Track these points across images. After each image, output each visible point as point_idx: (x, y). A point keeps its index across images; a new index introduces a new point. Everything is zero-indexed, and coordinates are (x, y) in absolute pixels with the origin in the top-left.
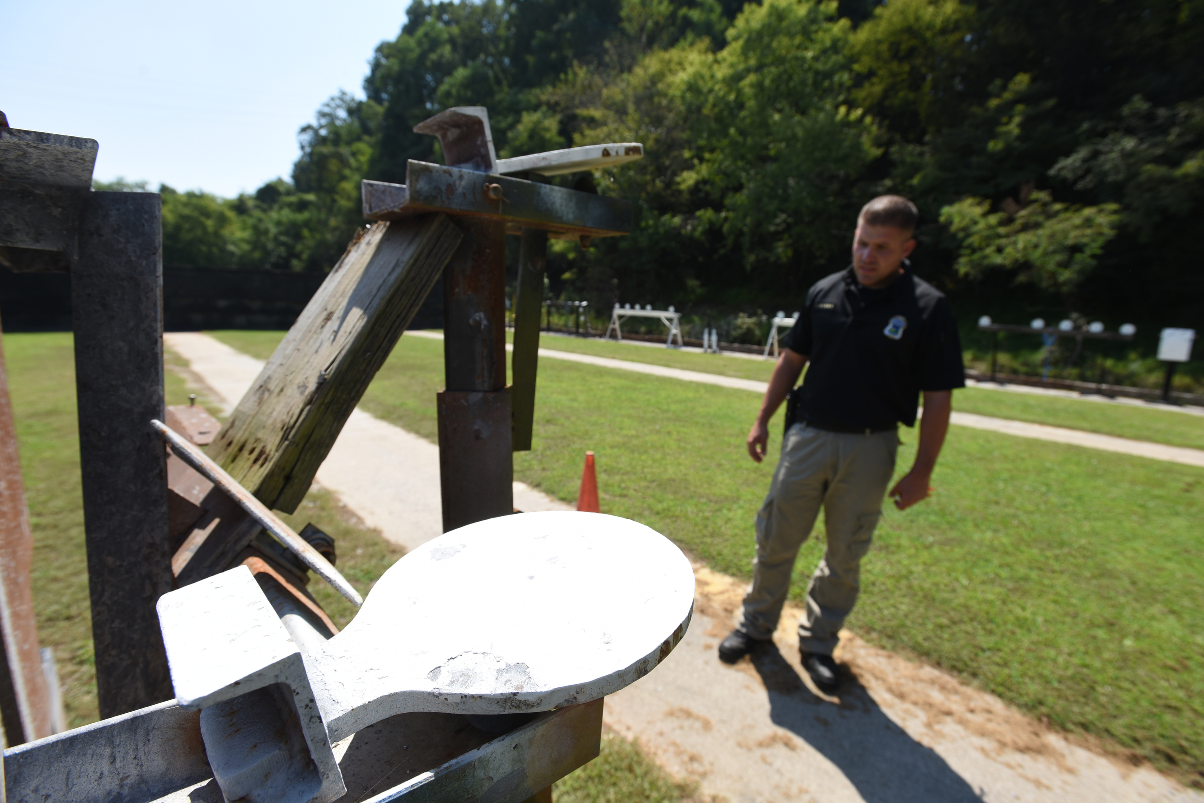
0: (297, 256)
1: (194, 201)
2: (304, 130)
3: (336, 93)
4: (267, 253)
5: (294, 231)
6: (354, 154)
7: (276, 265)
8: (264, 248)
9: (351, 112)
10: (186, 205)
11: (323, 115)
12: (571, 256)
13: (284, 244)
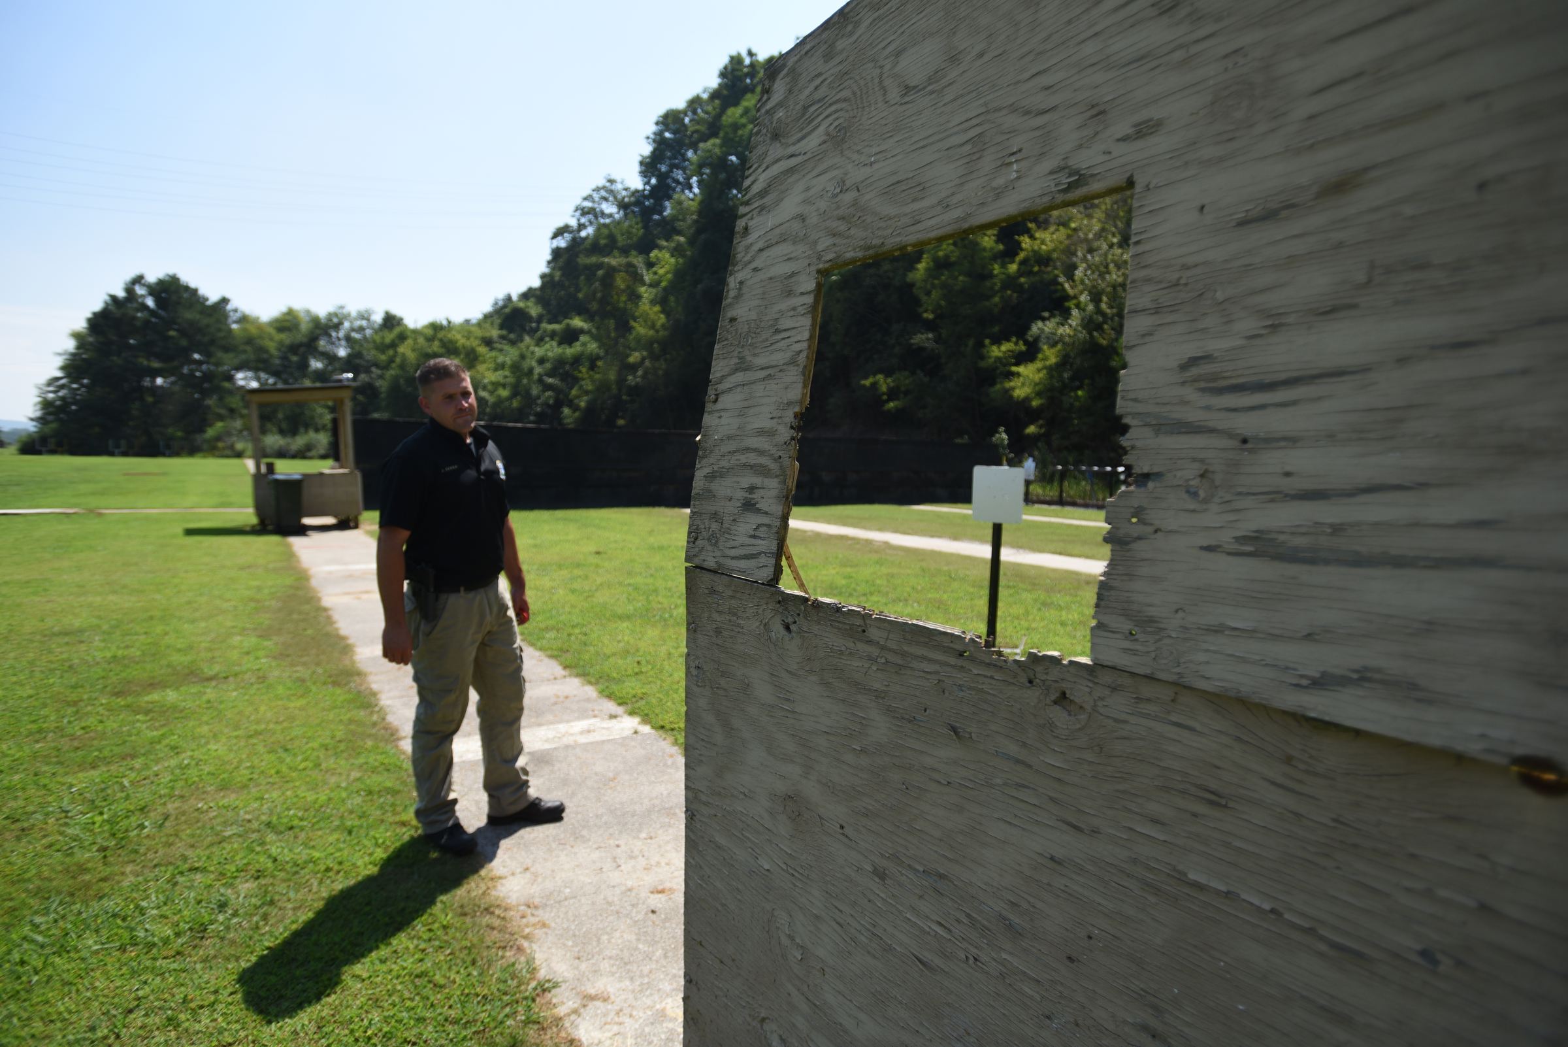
0: (570, 404)
1: (440, 335)
2: (559, 233)
3: (602, 182)
4: (529, 400)
5: (564, 370)
6: (650, 265)
7: (541, 417)
8: (527, 395)
9: (622, 205)
10: (429, 340)
11: (584, 212)
12: (1035, 403)
13: (549, 387)
